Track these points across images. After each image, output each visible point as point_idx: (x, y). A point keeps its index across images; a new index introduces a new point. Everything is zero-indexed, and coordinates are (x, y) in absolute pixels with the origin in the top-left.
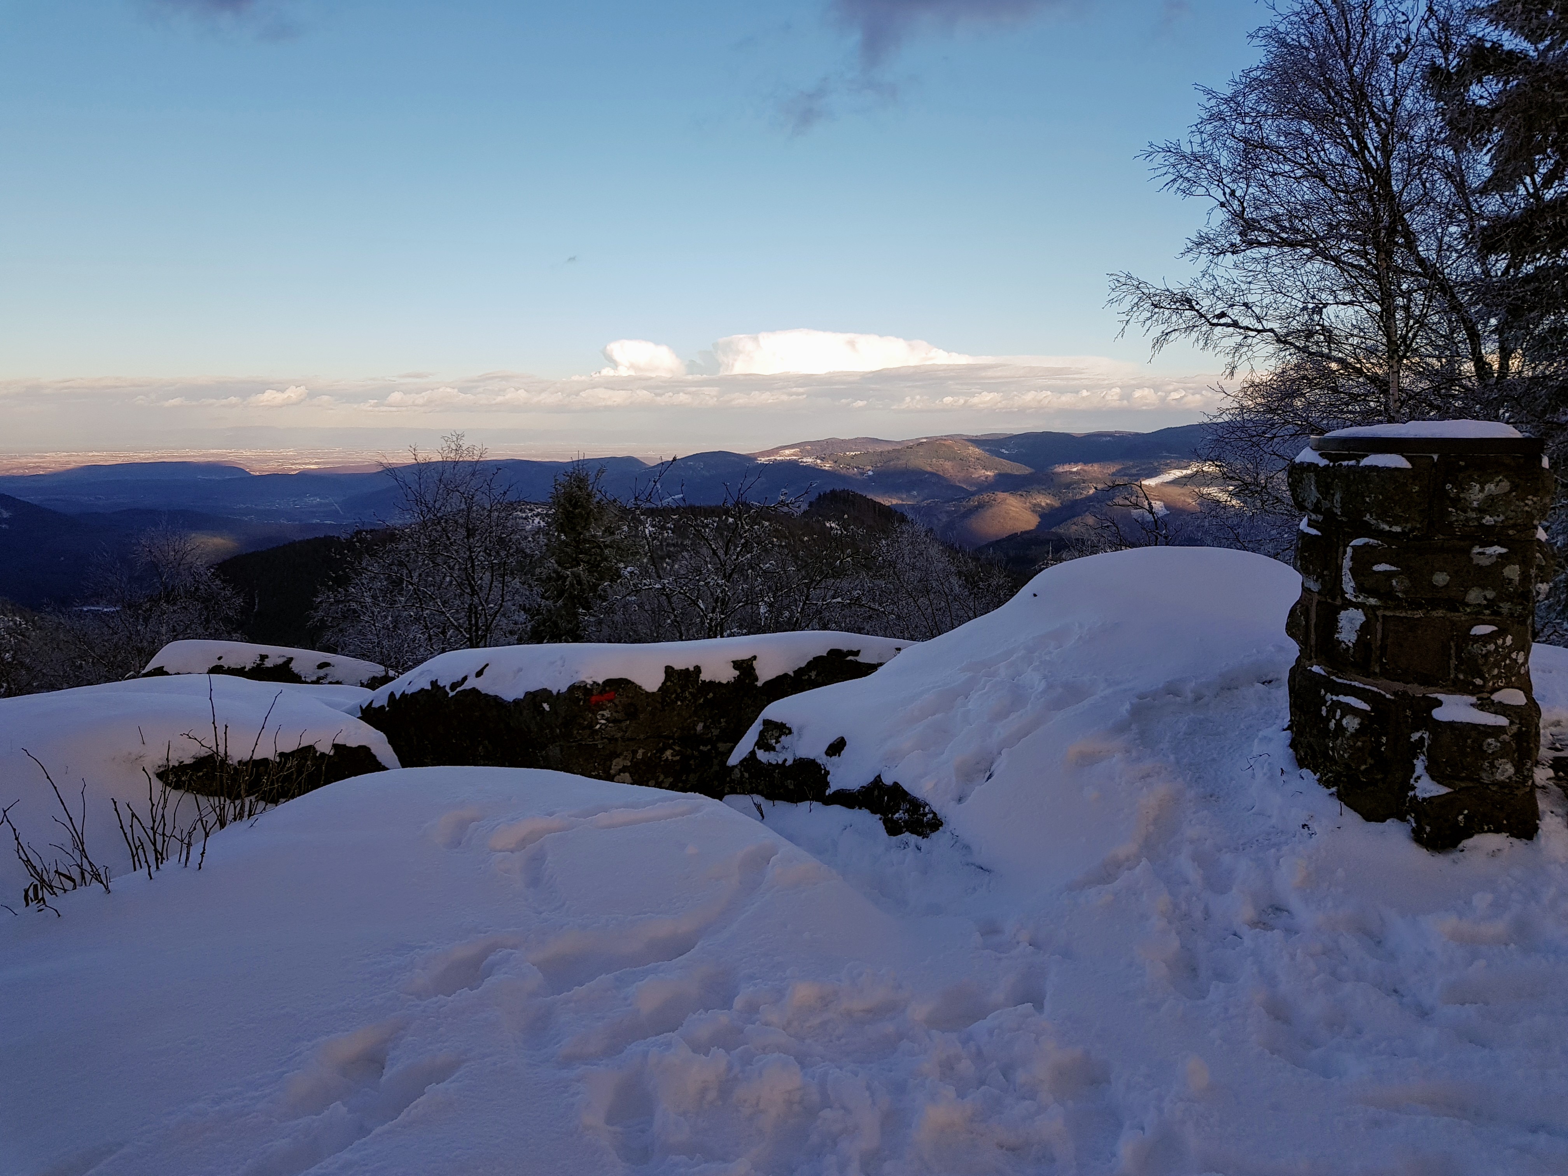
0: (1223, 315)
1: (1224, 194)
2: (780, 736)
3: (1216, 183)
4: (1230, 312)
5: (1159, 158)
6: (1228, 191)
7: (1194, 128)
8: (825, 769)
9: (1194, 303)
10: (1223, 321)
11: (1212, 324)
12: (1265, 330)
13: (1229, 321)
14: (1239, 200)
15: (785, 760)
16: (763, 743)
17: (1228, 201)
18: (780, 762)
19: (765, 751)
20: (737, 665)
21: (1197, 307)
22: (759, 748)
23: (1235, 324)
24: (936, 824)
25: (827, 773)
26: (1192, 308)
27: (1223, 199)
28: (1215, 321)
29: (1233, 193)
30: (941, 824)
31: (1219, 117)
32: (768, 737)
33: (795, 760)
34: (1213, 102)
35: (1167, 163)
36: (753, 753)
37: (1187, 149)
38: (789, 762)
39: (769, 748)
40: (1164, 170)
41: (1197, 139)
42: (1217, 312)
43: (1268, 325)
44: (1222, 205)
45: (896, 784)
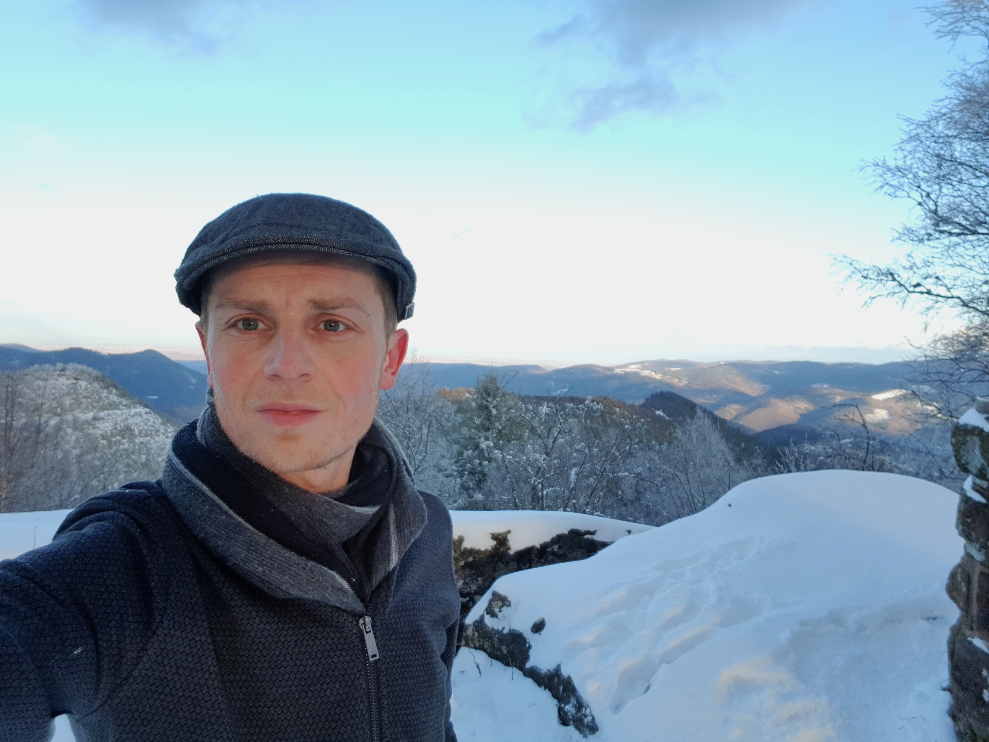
0: (918, 285)
1: (922, 196)
2: (502, 607)
3: (916, 188)
4: (924, 282)
5: (870, 171)
6: (924, 194)
7: (897, 147)
8: (529, 643)
9: (896, 276)
10: (918, 289)
11: (909, 292)
12: (953, 297)
13: (925, 290)
14: (934, 201)
15: (503, 628)
16: (490, 611)
17: (924, 201)
18: (500, 629)
19: (491, 616)
20: (495, 537)
21: (898, 279)
22: (487, 614)
23: (929, 292)
24: (593, 728)
25: (530, 647)
26: (894, 279)
27: (920, 200)
28: (911, 289)
29: (928, 195)
30: (597, 730)
31: (917, 138)
32: (494, 606)
33: (510, 631)
34: (912, 127)
35: (875, 173)
36: (482, 617)
37: (891, 163)
38: (506, 631)
39: (493, 615)
40: (873, 179)
41: (900, 155)
42: (914, 283)
43: (955, 293)
44: (920, 204)
45: (569, 678)
